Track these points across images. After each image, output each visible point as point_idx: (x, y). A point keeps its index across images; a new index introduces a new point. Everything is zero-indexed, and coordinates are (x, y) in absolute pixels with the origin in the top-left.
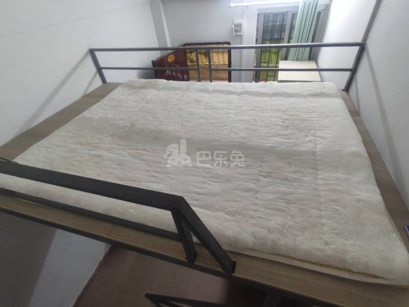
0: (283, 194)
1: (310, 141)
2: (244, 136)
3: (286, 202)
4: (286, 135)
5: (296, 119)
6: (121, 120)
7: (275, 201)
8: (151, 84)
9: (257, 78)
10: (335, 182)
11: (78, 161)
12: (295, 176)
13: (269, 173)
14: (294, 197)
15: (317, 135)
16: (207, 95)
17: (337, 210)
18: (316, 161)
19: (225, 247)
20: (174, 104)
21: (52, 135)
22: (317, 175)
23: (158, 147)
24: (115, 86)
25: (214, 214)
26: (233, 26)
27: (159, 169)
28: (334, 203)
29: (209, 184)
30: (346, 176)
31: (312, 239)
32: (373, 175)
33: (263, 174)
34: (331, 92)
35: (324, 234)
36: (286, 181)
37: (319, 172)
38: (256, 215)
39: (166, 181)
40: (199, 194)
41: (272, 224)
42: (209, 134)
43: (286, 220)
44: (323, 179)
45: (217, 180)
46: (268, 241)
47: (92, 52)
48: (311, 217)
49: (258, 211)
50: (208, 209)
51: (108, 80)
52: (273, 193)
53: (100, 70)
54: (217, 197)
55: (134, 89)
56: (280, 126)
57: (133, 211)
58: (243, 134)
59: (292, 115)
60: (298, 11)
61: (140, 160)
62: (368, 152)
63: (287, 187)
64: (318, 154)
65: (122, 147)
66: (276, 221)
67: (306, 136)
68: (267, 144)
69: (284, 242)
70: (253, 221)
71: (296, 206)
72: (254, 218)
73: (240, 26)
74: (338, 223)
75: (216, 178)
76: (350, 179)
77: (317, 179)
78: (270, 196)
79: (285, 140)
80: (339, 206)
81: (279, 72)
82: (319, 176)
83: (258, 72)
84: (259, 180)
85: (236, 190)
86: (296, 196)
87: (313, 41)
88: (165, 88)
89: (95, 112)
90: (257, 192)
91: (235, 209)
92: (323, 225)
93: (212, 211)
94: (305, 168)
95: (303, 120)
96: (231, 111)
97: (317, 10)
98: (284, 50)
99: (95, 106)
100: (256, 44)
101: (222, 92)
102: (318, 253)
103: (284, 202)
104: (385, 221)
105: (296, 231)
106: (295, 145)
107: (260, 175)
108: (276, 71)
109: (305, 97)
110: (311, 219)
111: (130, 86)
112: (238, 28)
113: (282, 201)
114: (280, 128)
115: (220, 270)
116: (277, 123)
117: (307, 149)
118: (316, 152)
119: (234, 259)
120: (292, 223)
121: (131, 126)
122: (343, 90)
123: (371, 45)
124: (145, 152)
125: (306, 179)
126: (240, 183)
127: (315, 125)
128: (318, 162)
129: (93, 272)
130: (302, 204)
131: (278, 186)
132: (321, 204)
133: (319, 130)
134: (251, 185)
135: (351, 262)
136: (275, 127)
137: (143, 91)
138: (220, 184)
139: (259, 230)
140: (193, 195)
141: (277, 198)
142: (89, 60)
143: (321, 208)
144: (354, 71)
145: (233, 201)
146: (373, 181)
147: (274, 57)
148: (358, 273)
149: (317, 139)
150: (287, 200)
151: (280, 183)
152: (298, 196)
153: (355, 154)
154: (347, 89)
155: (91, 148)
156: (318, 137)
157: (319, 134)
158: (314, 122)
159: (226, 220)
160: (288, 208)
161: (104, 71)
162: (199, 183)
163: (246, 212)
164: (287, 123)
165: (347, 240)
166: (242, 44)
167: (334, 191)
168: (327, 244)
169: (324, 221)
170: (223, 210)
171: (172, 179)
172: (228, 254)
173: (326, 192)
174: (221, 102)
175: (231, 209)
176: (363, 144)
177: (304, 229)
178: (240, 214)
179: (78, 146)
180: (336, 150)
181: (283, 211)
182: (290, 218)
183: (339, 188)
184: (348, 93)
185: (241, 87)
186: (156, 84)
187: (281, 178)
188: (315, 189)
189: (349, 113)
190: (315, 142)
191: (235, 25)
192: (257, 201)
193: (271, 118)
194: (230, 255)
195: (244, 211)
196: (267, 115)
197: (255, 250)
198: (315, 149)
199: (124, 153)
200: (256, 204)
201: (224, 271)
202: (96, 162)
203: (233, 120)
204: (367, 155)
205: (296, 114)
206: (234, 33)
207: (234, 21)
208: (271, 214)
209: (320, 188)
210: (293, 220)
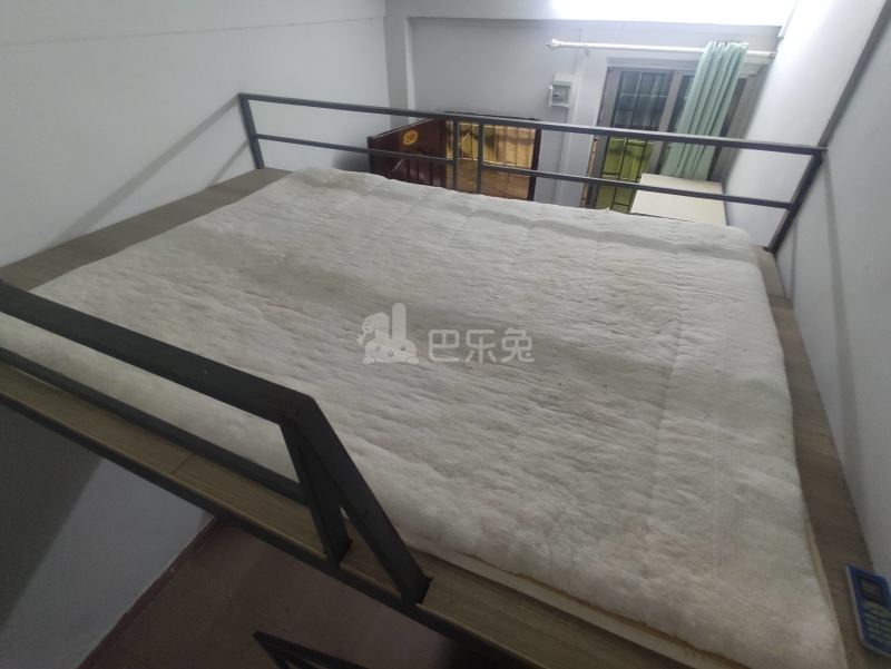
0: (574, 448)
1: (663, 345)
2: (521, 312)
3: (576, 467)
4: (612, 324)
5: (643, 294)
6: (270, 243)
7: (552, 458)
10: (696, 439)
11: (155, 311)
12: (610, 412)
13: (552, 397)
14: (595, 458)
15: (683, 333)
16: (462, 219)
17: (687, 502)
18: (667, 387)
19: (405, 538)
20: (387, 226)
21: (121, 252)
22: (661, 417)
23: (330, 309)
24: (278, 174)
25: (408, 465)
26: (551, 88)
27: (318, 354)
28: (684, 486)
29: (415, 400)
30: (725, 431)
31: (614, 555)
32: (790, 437)
33: (540, 397)
34: (734, 247)
35: (646, 550)
36: (587, 422)
37: (666, 413)
38: (501, 482)
40: (387, 417)
41: (531, 508)
42: (444, 298)
43: (563, 504)
44: (671, 429)
45: (432, 394)
46: (513, 545)
47: (243, 101)
48: (623, 507)
49: (508, 474)
50: (396, 452)
51: (268, 162)
52: (551, 441)
53: (253, 139)
54: (426, 429)
55: (314, 186)
56: (604, 302)
57: (236, 429)
58: (518, 309)
59: (638, 284)
60: (694, 72)
61: (283, 328)
62: (792, 388)
63: (587, 435)
64: (674, 373)
65: (253, 296)
66: (541, 503)
67: (657, 333)
68: (566, 335)
69: (547, 552)
70: (492, 495)
71: (595, 479)
72: (494, 488)
73: (566, 88)
74: (682, 532)
75: (436, 390)
76: (733, 438)
77: (658, 429)
78: (544, 447)
79: (609, 335)
80: (692, 492)
81: (639, 192)
82: (664, 421)
84: (527, 409)
85: (471, 422)
86: (597, 455)
87: (723, 134)
88: (378, 193)
89: (222, 221)
90: (516, 433)
91: (456, 461)
92: (647, 529)
93: (406, 458)
94: (636, 398)
95: (658, 297)
96: (506, 258)
97: (737, 76)
98: (658, 145)
99: (224, 209)
100: (598, 125)
102: (622, 591)
103: (570, 465)
104: (796, 546)
105: (582, 534)
106: (627, 348)
107: (532, 399)
109: (676, 250)
110: (623, 512)
111: (309, 180)
112: (561, 93)
114: (601, 305)
115: (390, 588)
116: (598, 296)
117: (650, 360)
118: (671, 369)
119: (428, 573)
120: (578, 513)
121: (285, 259)
122: (765, 249)
124: (297, 314)
125: (632, 422)
126: (484, 408)
127: (682, 313)
128: (669, 391)
130: (612, 476)
131: (566, 428)
132: (655, 483)
133: (691, 324)
134: (506, 417)
135: (694, 624)
136: (594, 303)
137: (332, 192)
138: (441, 404)
139: (499, 516)
140: (374, 417)
141: (557, 454)
142: (235, 115)
143: (655, 493)
144: (794, 209)
145: (458, 444)
146: (789, 452)
149: (681, 341)
150: (578, 460)
151: (574, 421)
152: (606, 456)
153: (757, 386)
154: (775, 247)
155: (190, 289)
156: (685, 337)
157: (687, 331)
158: (682, 306)
159: (430, 482)
160: (578, 480)
161: (261, 142)
162: (393, 394)
163: (480, 472)
164: (621, 298)
165: (695, 572)
166: (566, 122)
167: (692, 458)
168: (646, 573)
169: (651, 521)
170: (430, 459)
171: (338, 378)
172: (413, 555)
173: (670, 459)
174: (489, 237)
175: (449, 462)
176: (784, 368)
177: (604, 530)
178: (465, 475)
179: (166, 282)
180: (718, 371)
181: (563, 484)
182: (575, 501)
183: (704, 454)
184: (775, 257)
185: (538, 211)
186: (363, 183)
187: (577, 411)
188: (650, 449)
189: (766, 299)
190: (674, 347)
191: (554, 86)
192: (512, 454)
193: (589, 284)
194: (419, 561)
195: (476, 469)
196: (580, 275)
197: (480, 559)
198: (669, 362)
199: (255, 308)
200: (506, 459)
201: (399, 594)
202: (192, 319)
203: (504, 275)
204: (787, 391)
205: (646, 282)
206: (551, 103)
207: (554, 77)
208: (535, 485)
209: (661, 447)
210: (581, 507)
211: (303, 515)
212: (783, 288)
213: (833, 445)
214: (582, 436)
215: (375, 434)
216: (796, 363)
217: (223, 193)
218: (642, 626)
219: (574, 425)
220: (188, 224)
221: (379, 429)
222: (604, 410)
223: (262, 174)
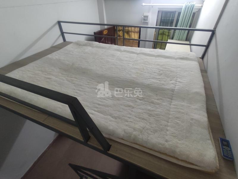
1: (172, 84)
3: (149, 115)
4: (159, 79)
5: (167, 71)
6: (68, 61)
7: (143, 114)
8: (90, 44)
10: (180, 107)
11: (37, 80)
12: (158, 101)
13: (143, 98)
14: (154, 113)
15: (178, 80)
16: (119, 53)
17: (178, 123)
18: (173, 94)
19: (104, 135)
20: (99, 55)
21: (28, 65)
22: (171, 102)
23: (84, 78)
24: (70, 43)
25: (105, 116)
26: (143, 17)
27: (81, 89)
28: (177, 119)
29: (107, 100)
30: (188, 105)
31: (159, 137)
32: (205, 106)
33: (139, 98)
34: (192, 58)
35: (167, 135)
36: (152, 104)
37: (173, 101)
38: (129, 120)
39: (82, 96)
40: (99, 105)
41: (137, 126)
42: (115, 74)
43: (146, 125)
44: (174, 105)
46: (132, 136)
47: (59, 23)
48: (161, 125)
49: (131, 118)
50: (102, 113)
51: (67, 40)
52: (143, 109)
53: (62, 33)
54: (110, 108)
55: (80, 46)
57: (60, 109)
58: (134, 76)
59: (166, 68)
60: (181, 11)
61: (72, 83)
62: (206, 93)
64: (175, 91)
65: (63, 75)
66: (139, 125)
67: (171, 81)
68: (147, 82)
69: (141, 137)
70: (127, 123)
71: (154, 118)
72: (127, 121)
73: (147, 17)
74: (176, 131)
76: (190, 107)
77: (170, 105)
78: (140, 111)
79: (158, 82)
80: (179, 121)
81: (167, 44)
82: (172, 103)
84: (136, 101)
85: (121, 105)
86: (155, 112)
88: (97, 47)
89: (54, 56)
90: (133, 108)
91: (118, 115)
92: (167, 130)
93: (104, 115)
94: (165, 98)
95: (171, 71)
96: (131, 63)
97: (193, 12)
99: (55, 53)
100: (156, 26)
101: (128, 52)
102: (161, 146)
103: (147, 115)
104: (206, 133)
105: (150, 132)
106: (163, 85)
107: (137, 99)
109: (176, 59)
110: (161, 126)
111: (78, 44)
112: (146, 18)
113: (147, 114)
114: (156, 74)
115: (101, 148)
116: (156, 72)
117: (169, 88)
118: (174, 90)
119: (110, 144)
120: (149, 127)
121: (72, 65)
122: (200, 58)
123: (218, 32)
124: (76, 79)
125: (164, 104)
126: (125, 101)
127: (178, 75)
128: (174, 95)
129: (45, 149)
130: (158, 117)
131: (146, 106)
132: (169, 119)
133: (180, 78)
135: (179, 153)
136: (154, 73)
137: (84, 47)
138: (113, 101)
139: (129, 128)
140: (96, 105)
141: (144, 112)
142: (57, 27)
143: (169, 121)
145: (118, 111)
146: (205, 110)
148: (182, 160)
149: (177, 83)
150: (150, 114)
152: (157, 112)
153: (197, 93)
154: (203, 57)
155: (46, 74)
156: (178, 82)
157: (179, 80)
158: (178, 73)
159: (111, 121)
160: (149, 119)
161: (65, 35)
162: (101, 99)
163: (124, 118)
164: (161, 72)
165: (179, 140)
166: (147, 25)
167: (179, 112)
168: (167, 141)
169: (168, 128)
170: (111, 115)
171: (86, 95)
172: (106, 139)
173: (174, 112)
174: (127, 57)
175: (115, 115)
176: (204, 88)
177: (155, 131)
178: (120, 118)
179: (40, 72)
180: (187, 90)
181: (146, 120)
182: (148, 124)
183: (182, 111)
184: (203, 60)
185: (140, 50)
186: (93, 44)
187: (149, 101)
188: (168, 110)
189: (200, 70)
190: (175, 84)
191: (144, 16)
192: (132, 113)
193: (153, 69)
194: (108, 141)
195: (123, 117)
196: (151, 67)
197: (124, 140)
198: (174, 88)
199: (64, 78)
200: (131, 114)
201: (103, 149)
202: (47, 82)
203: (130, 67)
204: (205, 94)
205: (168, 67)
206: (143, 21)
207: (143, 14)
208: (138, 120)
209: (171, 110)
210: (150, 126)
211: (77, 130)
212: (205, 68)
213: (217, 108)
214: (150, 107)
215: (96, 109)
216: (207, 87)
217: (55, 48)
218: (166, 154)
219: (148, 105)
220: (46, 56)
221: (97, 108)
222: (156, 101)
223: (65, 43)
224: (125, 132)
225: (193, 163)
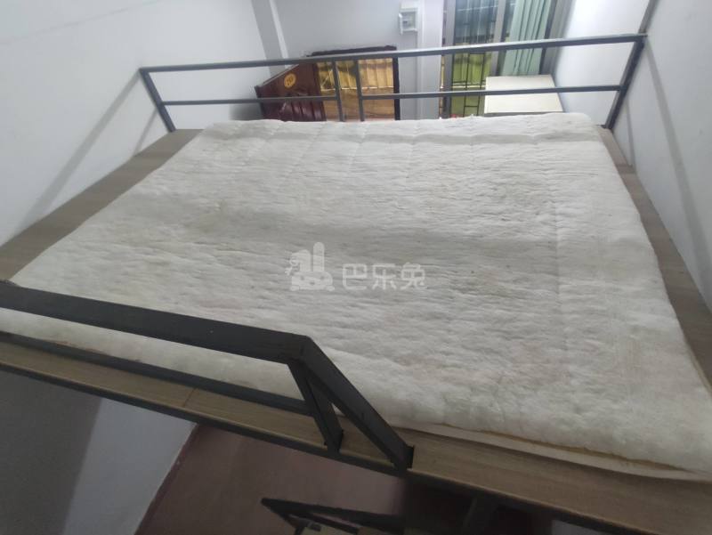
0: (496, 322)
1: (544, 223)
2: (424, 217)
3: (503, 337)
4: (500, 213)
5: (518, 183)
6: (202, 197)
7: (483, 334)
8: (255, 128)
9: (446, 111)
10: (590, 296)
11: (126, 274)
12: (520, 288)
13: (469, 284)
14: (516, 327)
15: (557, 211)
16: (356, 146)
17: (595, 348)
18: (557, 258)
19: (391, 422)
20: (296, 163)
21: (80, 228)
22: (559, 284)
24: (190, 135)
25: (376, 362)
26: (400, 16)
27: (272, 284)
28: (591, 336)
29: (362, 308)
30: (611, 285)
31: (551, 401)
32: (661, 280)
33: (460, 286)
34: (580, 130)
35: (573, 392)
36: (503, 299)
37: (561, 279)
38: (449, 361)
39: (284, 305)
40: (345, 326)
41: (478, 378)
42: (360, 217)
43: (502, 368)
44: (569, 292)
45: (377, 300)
46: (472, 409)
47: (144, 74)
48: (548, 361)
49: (452, 354)
50: (360, 353)
51: (178, 125)
52: (479, 320)
53: (161, 107)
54: (379, 331)
55: (225, 139)
56: (489, 196)
58: (421, 215)
61: (237, 268)
62: (651, 240)
63: (505, 309)
64: (559, 245)
65: (203, 245)
66: (484, 372)
67: (537, 214)
68: (467, 230)
69: (500, 410)
70: (444, 373)
71: (521, 343)
72: (444, 366)
73: (413, 14)
74: (598, 373)
75: (376, 296)
76: (618, 290)
77: (558, 293)
78: (474, 326)
79: (499, 223)
80: (598, 339)
81: (487, 97)
82: (561, 287)
83: (448, 99)
84: (452, 298)
85: (412, 317)
86: (518, 324)
87: (547, 36)
88: (280, 136)
89: (156, 184)
90: (449, 319)
91: (410, 352)
92: (571, 375)
93: (369, 357)
94: (535, 272)
95: (533, 184)
96: (401, 173)
98: (495, 54)
99: (155, 174)
100: (444, 45)
101: (383, 138)
102: (564, 428)
103: (498, 336)
104: (685, 365)
105: (522, 389)
106: (517, 231)
107: (454, 289)
108: (481, 95)
109: (535, 141)
110: (549, 366)
111: (217, 134)
112: (409, 18)
113: (497, 333)
114: (488, 200)
115: (385, 461)
116: (484, 192)
117: (537, 238)
118: (556, 243)
119: (410, 443)
120: (515, 374)
121: (220, 208)
122: (604, 126)
123: (655, 40)
124: (246, 254)
125: (539, 292)
126: (418, 303)
127: (553, 193)
128: (559, 261)
130: (533, 339)
131: (487, 307)
132: (567, 338)
133: (562, 202)
134: (439, 308)
135: (624, 442)
136: (480, 198)
137: (242, 142)
138: (383, 307)
139: (455, 388)
140: (334, 328)
141: (487, 330)
142: (140, 88)
143: (568, 345)
144: (623, 90)
145: (407, 337)
146: (662, 293)
147: (476, 71)
148: (636, 462)
149: (558, 218)
150: (505, 332)
151: (491, 301)
152: (526, 324)
153: (625, 244)
154: (611, 123)
155: (151, 250)
156: (561, 214)
157: (560, 208)
158: (552, 188)
159: (394, 373)
160: (508, 348)
161: (170, 109)
162: (344, 307)
163: (431, 356)
164: (502, 191)
165: (615, 401)
166: (416, 47)
167: (591, 312)
168: (578, 410)
169: (572, 368)
170: (388, 354)
171: (295, 301)
172: (397, 432)
173: (574, 316)
174: (383, 158)
175: (404, 353)
176: (641, 224)
177: (537, 383)
178: (419, 361)
179: (127, 247)
180: (593, 237)
181: (497, 353)
182: (510, 365)
183: (599, 307)
184: (613, 132)
185: (416, 128)
186: (264, 129)
187: (492, 292)
188: (555, 311)
189: (614, 168)
190: (553, 223)
191: (403, 14)
192: (450, 337)
193: (473, 183)
194: (402, 436)
195: (427, 354)
196: (464, 177)
197: (449, 426)
198: (553, 237)
199: (209, 256)
200: (447, 342)
201: (392, 465)
202: (158, 275)
203: (403, 188)
204: (650, 244)
205: (518, 173)
206: (402, 29)
207: (400, 6)
208: (476, 358)
209: (564, 308)
210: (517, 369)
212: (624, 157)
213: (691, 280)
214: (501, 311)
215: (339, 343)
216: (650, 218)
217: (148, 160)
218: (585, 451)
219: (492, 303)
220: (128, 193)
221: (341, 337)
222: (513, 287)
223: (176, 139)
224: (446, 400)
225: (671, 463)
